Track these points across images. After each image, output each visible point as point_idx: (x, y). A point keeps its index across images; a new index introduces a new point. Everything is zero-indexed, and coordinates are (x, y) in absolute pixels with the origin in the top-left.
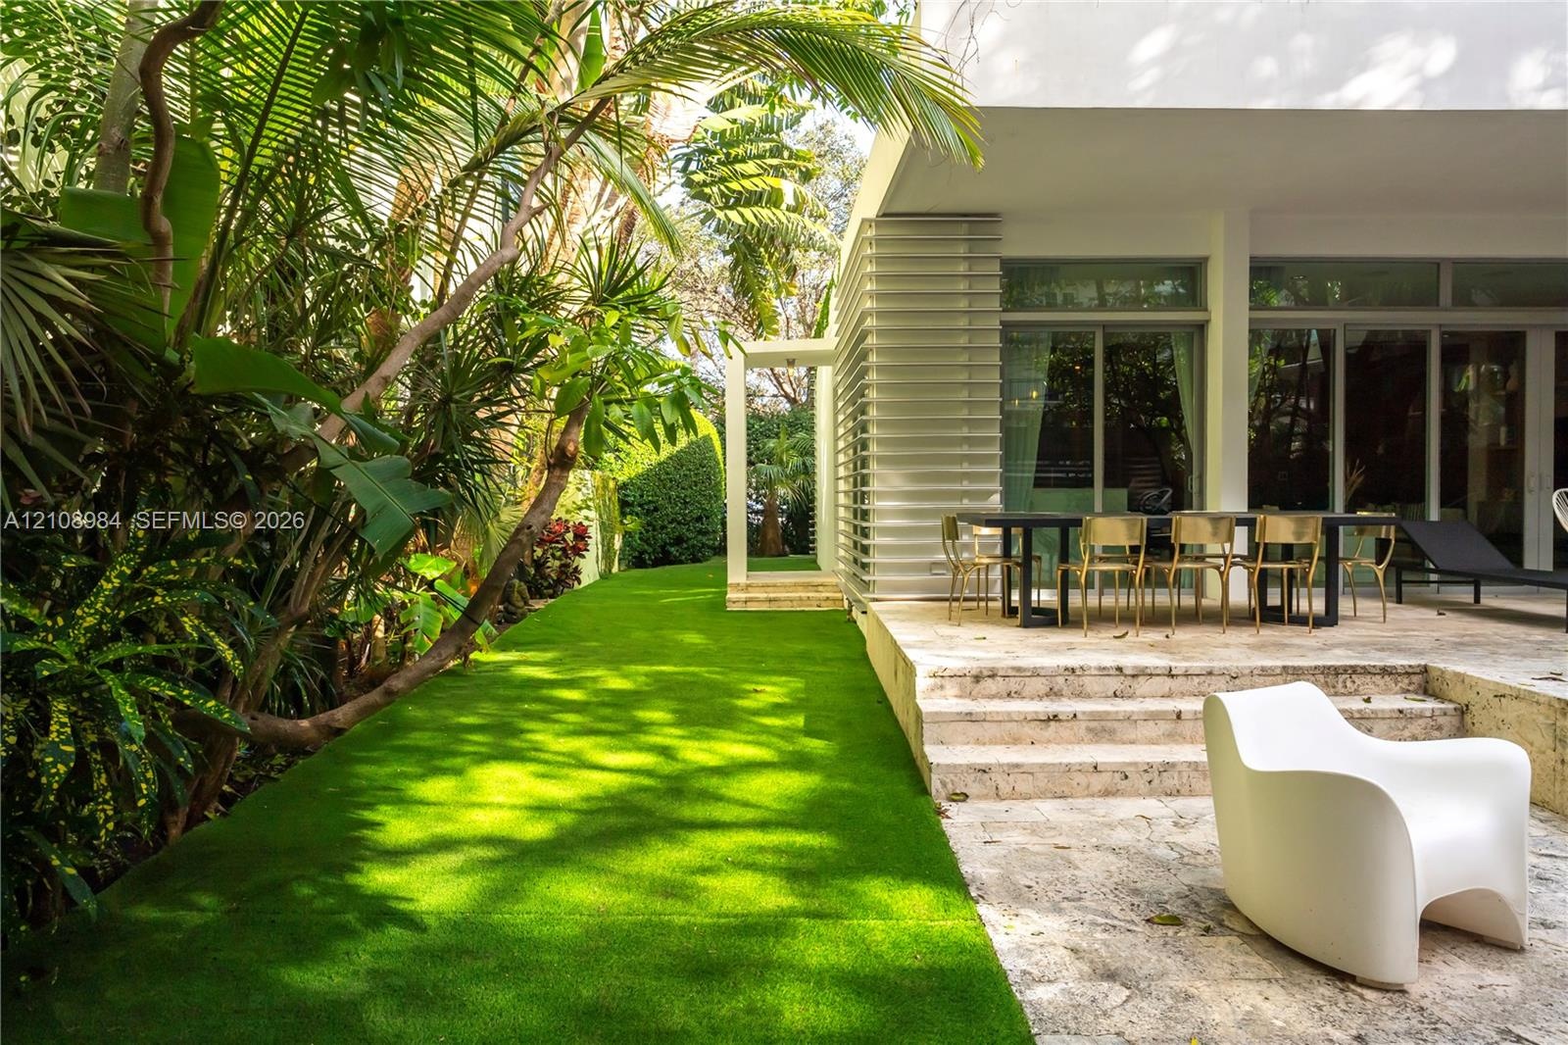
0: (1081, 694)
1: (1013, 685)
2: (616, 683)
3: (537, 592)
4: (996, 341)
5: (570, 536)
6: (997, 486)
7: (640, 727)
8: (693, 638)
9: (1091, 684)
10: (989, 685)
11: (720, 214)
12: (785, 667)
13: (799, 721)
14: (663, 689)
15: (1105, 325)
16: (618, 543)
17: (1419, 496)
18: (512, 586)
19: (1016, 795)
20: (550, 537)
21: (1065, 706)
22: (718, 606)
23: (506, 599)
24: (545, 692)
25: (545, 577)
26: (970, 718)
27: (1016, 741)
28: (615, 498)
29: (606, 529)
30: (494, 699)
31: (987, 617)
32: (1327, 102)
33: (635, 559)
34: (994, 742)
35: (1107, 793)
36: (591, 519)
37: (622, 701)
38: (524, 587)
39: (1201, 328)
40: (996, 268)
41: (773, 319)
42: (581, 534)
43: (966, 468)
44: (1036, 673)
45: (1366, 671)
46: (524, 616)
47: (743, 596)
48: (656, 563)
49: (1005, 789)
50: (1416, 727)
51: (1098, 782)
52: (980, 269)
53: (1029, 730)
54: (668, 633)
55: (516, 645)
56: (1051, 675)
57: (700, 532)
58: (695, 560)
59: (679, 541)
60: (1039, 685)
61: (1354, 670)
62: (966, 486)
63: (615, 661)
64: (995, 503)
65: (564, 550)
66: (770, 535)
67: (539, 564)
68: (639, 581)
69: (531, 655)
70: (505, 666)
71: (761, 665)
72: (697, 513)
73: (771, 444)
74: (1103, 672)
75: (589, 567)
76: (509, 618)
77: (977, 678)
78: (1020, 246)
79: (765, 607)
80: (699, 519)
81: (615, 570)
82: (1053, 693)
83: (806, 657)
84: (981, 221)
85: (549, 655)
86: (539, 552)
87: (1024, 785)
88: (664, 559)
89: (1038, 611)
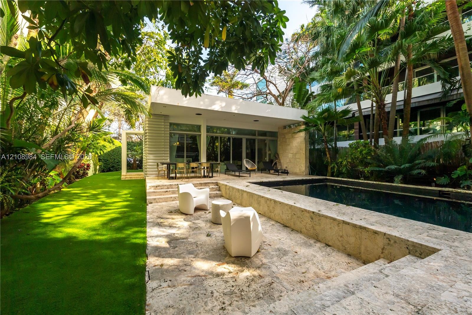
0: (172, 188)
1: (162, 187)
2: (94, 192)
3: (77, 177)
4: (169, 135)
5: (86, 166)
6: (169, 158)
7: (98, 198)
8: (113, 185)
9: (173, 187)
10: (158, 188)
11: (122, 105)
12: (129, 188)
13: (129, 196)
14: (104, 193)
15: (186, 134)
16: (98, 167)
17: (230, 160)
18: (71, 177)
19: (160, 202)
20: (81, 167)
21: (168, 190)
22: (120, 179)
23: (70, 179)
24: (79, 195)
25: (79, 175)
26: (154, 192)
27: (161, 195)
28: (97, 158)
29: (95, 165)
30: (67, 196)
31: (165, 179)
32: (209, 108)
33: (102, 171)
34: (158, 195)
35: (173, 201)
36: (91, 163)
37: (94, 195)
38: (74, 176)
39: (200, 135)
40: (169, 124)
41: (134, 125)
42: (88, 166)
43: (163, 155)
44: (165, 186)
45: (210, 183)
46: (74, 182)
47: (125, 177)
48: (107, 171)
49: (158, 201)
50: (214, 190)
51: (171, 199)
52: (166, 124)
53: (163, 193)
54: (107, 184)
55: (72, 187)
56: (168, 186)
57: (118, 165)
58: (117, 171)
59: (113, 167)
60: (166, 187)
61: (208, 183)
62: (163, 158)
63: (94, 189)
64: (168, 161)
65: (84, 169)
66: (135, 165)
67: (78, 172)
68: (103, 175)
69: (75, 189)
70: (70, 191)
71: (124, 188)
72: (117, 161)
73: (135, 148)
74: (175, 185)
75: (90, 173)
76: (70, 183)
77: (157, 187)
78: (173, 121)
79: (129, 179)
80: (118, 163)
81: (97, 173)
82: (168, 188)
83: (134, 187)
84: (166, 117)
85: (79, 189)
86: (78, 170)
87: (161, 200)
88: (109, 170)
89: (171, 177)
